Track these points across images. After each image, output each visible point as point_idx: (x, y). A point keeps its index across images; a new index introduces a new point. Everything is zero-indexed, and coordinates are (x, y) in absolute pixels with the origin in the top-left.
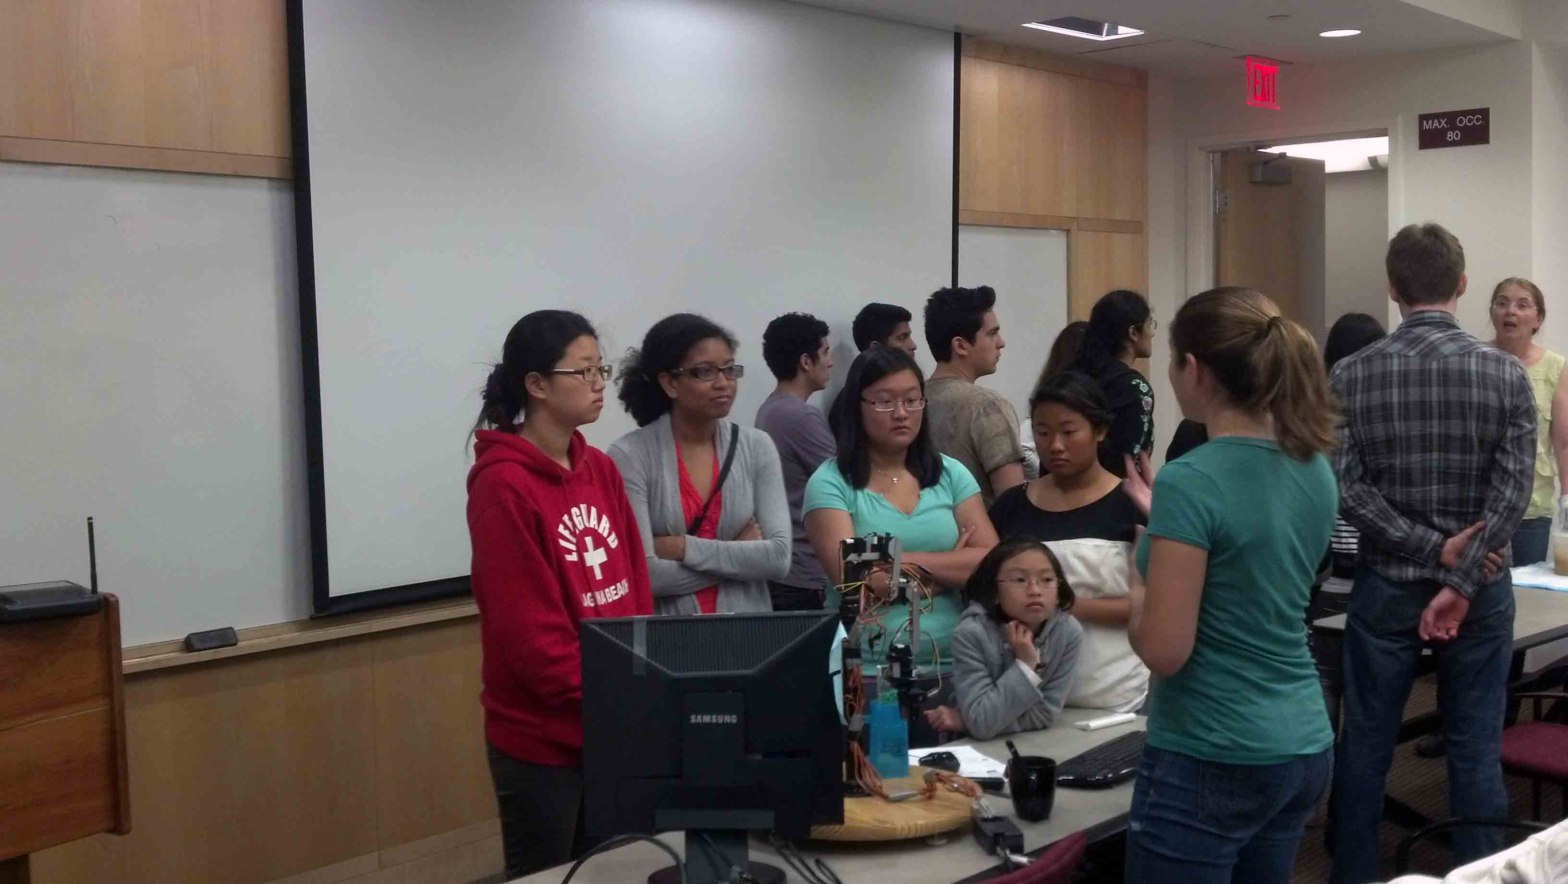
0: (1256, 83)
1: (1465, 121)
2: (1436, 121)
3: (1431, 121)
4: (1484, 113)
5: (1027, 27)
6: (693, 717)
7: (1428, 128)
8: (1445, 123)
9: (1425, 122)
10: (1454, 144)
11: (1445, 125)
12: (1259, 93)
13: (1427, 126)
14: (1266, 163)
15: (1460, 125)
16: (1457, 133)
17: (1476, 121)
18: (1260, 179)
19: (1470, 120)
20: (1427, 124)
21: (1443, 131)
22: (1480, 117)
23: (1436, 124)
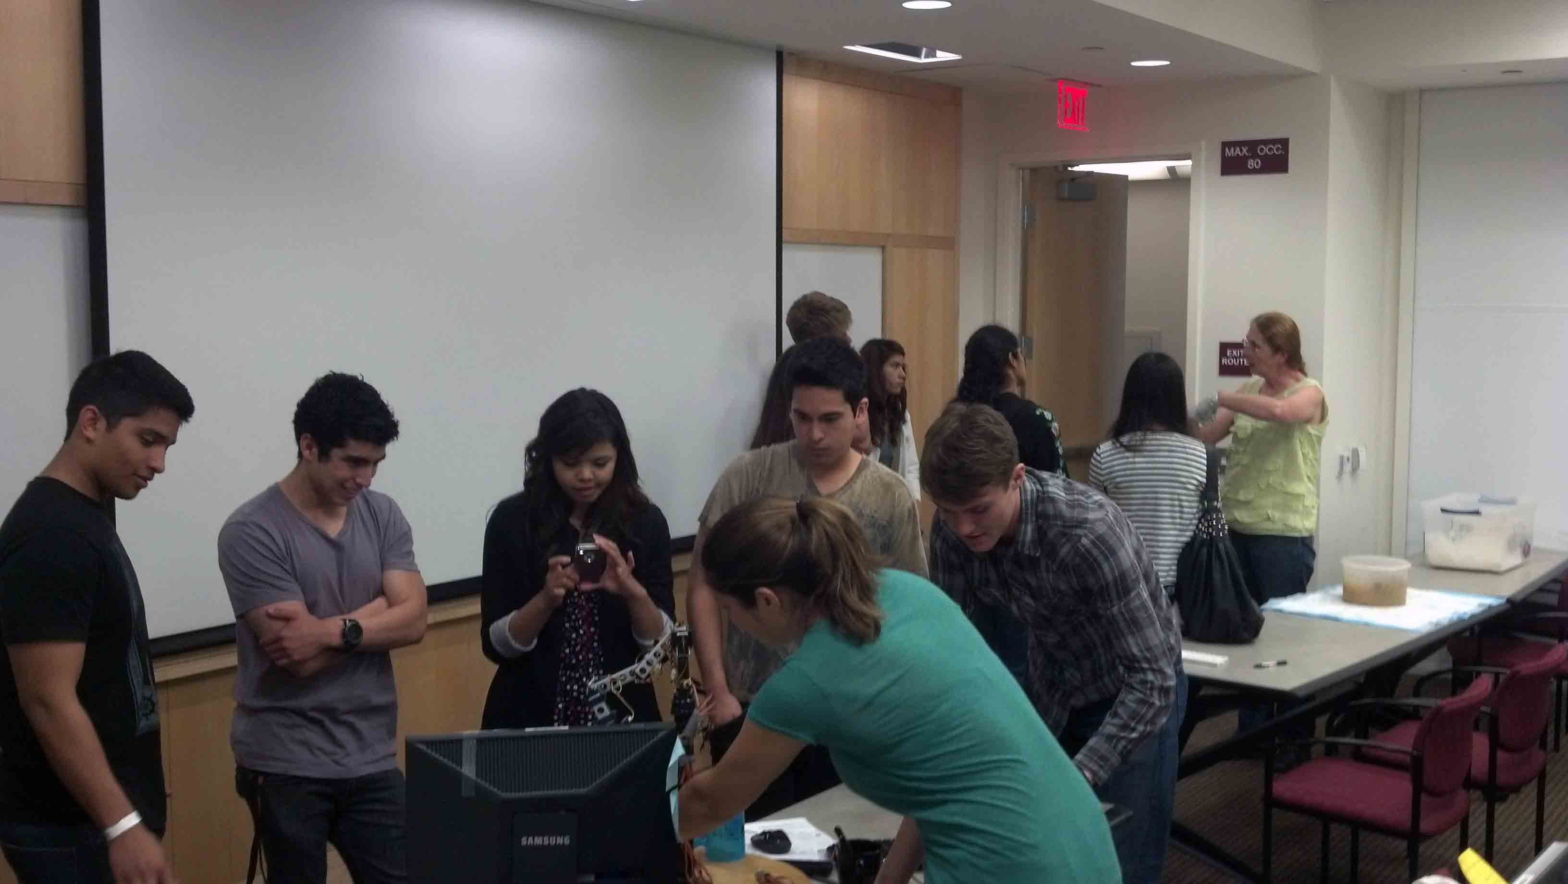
0: (1067, 105)
1: (1266, 150)
2: (1238, 149)
3: (1232, 150)
4: (1284, 143)
5: (847, 49)
6: (524, 840)
7: (1230, 155)
8: (1247, 151)
9: (1227, 150)
10: (1254, 171)
11: (1246, 153)
12: (1069, 115)
13: (1230, 153)
14: (1073, 180)
15: (1262, 154)
16: (1258, 162)
17: (1276, 150)
18: (1066, 195)
19: (1270, 149)
20: (1229, 151)
21: (1245, 159)
22: (1280, 147)
23: (1238, 151)
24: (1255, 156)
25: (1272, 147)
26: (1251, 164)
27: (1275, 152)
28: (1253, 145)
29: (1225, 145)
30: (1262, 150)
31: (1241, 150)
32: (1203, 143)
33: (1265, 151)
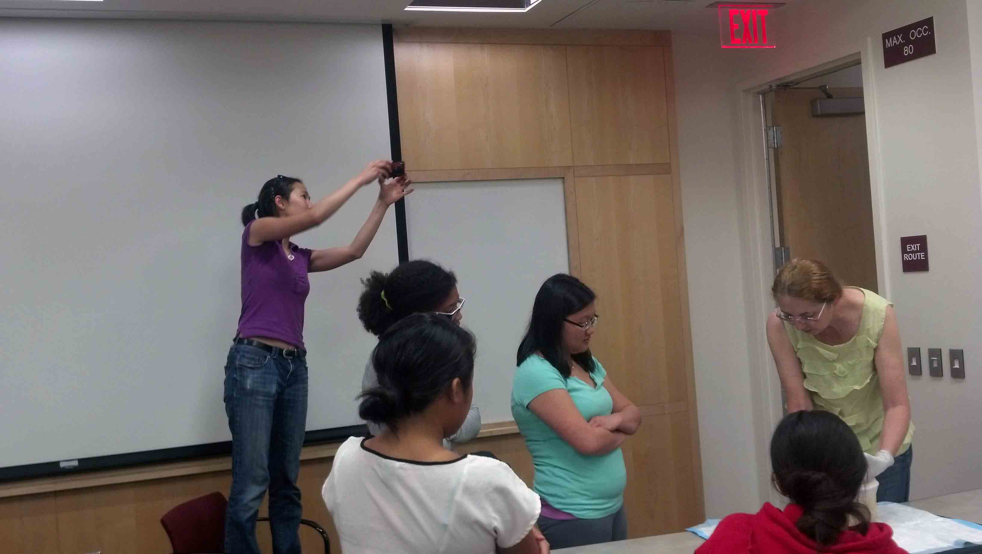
1: (916, 34)
2: (895, 38)
3: (891, 39)
4: (930, 23)
7: (889, 46)
8: (901, 39)
9: (887, 41)
10: (909, 58)
11: (901, 41)
12: (739, 35)
13: (889, 44)
14: (829, 97)
16: (911, 47)
17: (924, 32)
19: (920, 32)
20: (889, 42)
21: (902, 46)
22: (927, 28)
23: (895, 41)
24: (908, 42)
25: (921, 30)
26: (907, 51)
27: (923, 34)
28: (905, 31)
29: (886, 36)
30: (913, 35)
31: (898, 39)
32: (869, 39)
33: (915, 36)
